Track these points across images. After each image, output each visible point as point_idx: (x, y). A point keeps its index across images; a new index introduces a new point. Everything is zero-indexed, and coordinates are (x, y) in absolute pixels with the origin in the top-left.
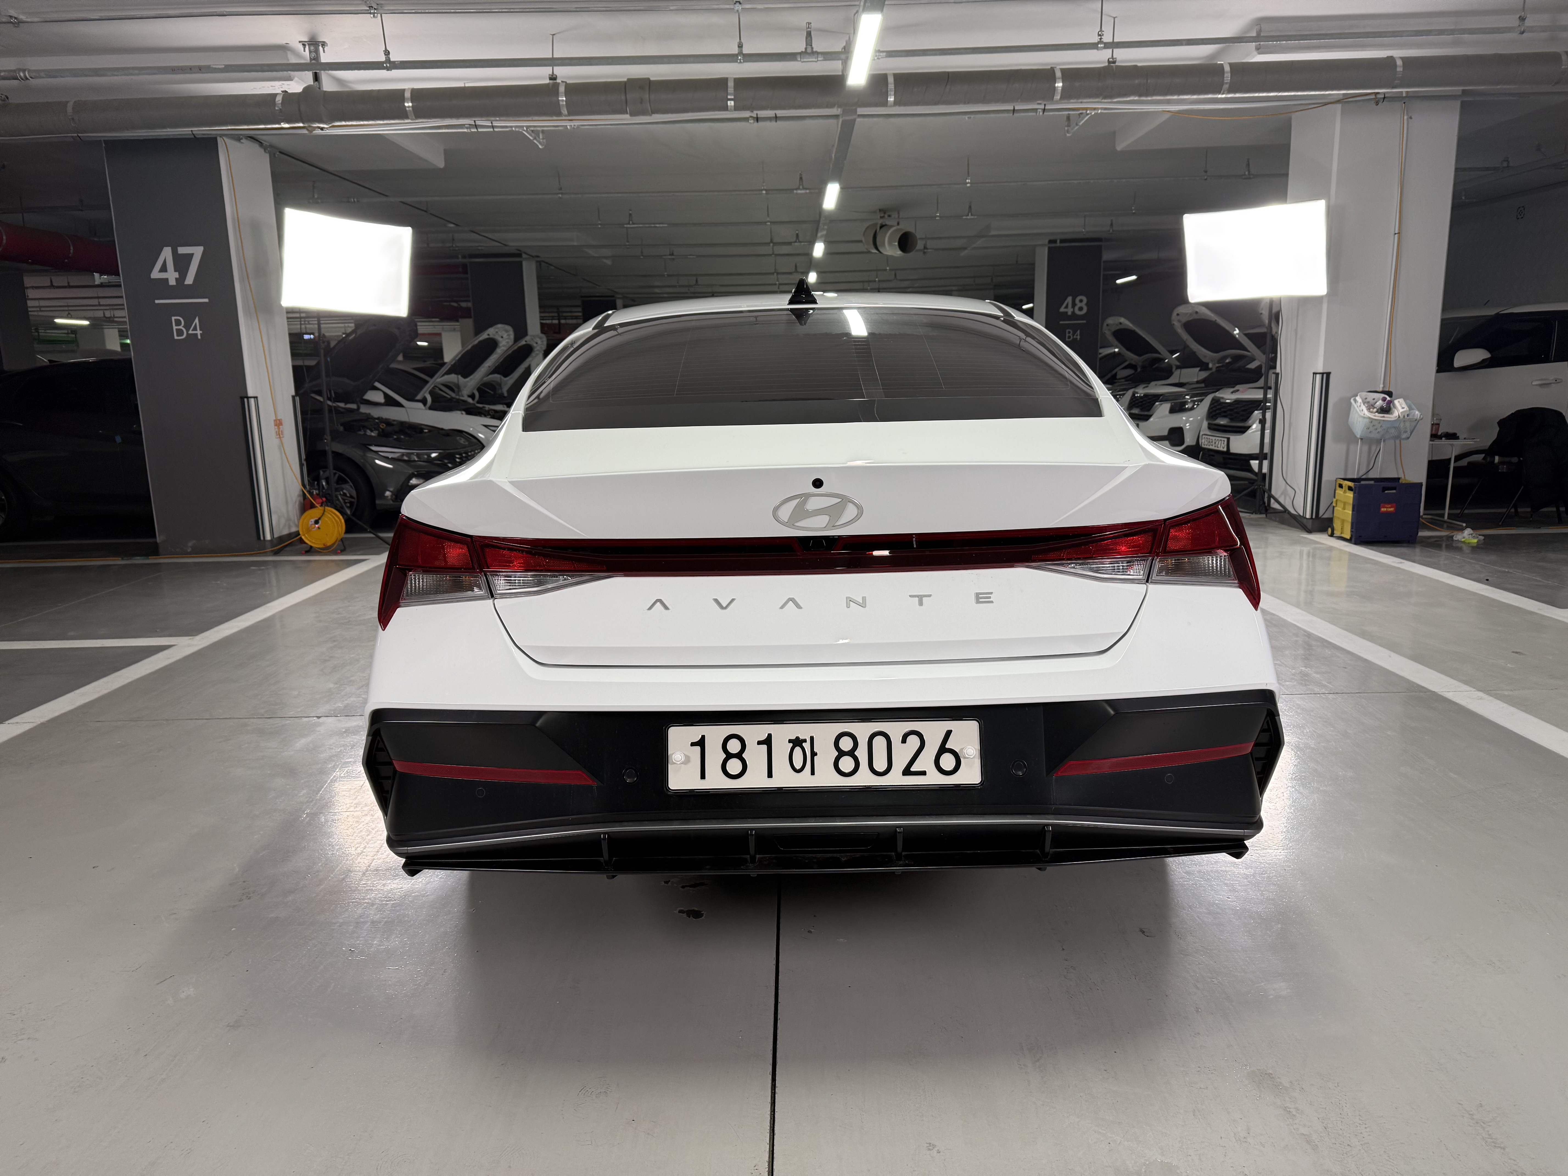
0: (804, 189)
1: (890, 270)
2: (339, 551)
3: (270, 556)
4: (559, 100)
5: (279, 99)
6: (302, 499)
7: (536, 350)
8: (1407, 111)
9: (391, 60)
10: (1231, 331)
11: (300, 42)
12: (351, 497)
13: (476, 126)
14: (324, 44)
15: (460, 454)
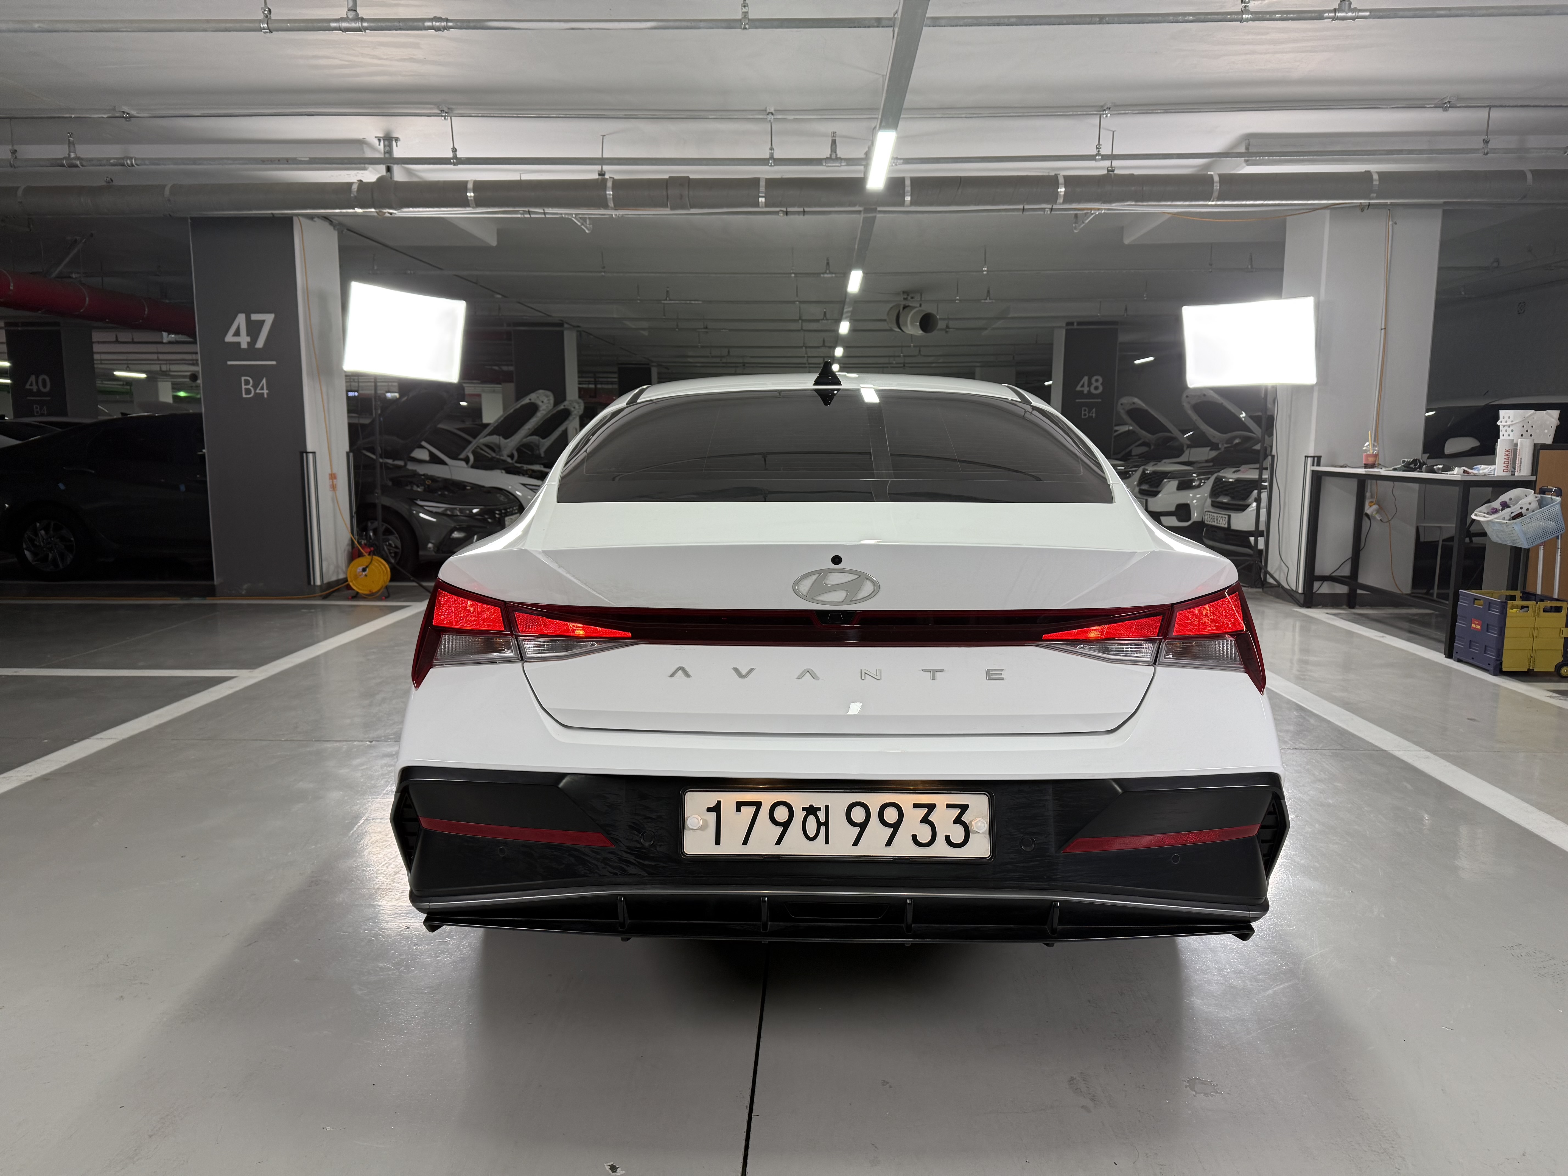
0: (831, 273)
1: (914, 346)
2: (384, 598)
3: (319, 600)
4: (606, 194)
5: (355, 187)
6: (350, 548)
7: (573, 414)
8: (1392, 217)
9: (458, 156)
10: (1237, 414)
11: (376, 137)
12: (396, 547)
13: (529, 213)
14: (397, 140)
15: (500, 510)
